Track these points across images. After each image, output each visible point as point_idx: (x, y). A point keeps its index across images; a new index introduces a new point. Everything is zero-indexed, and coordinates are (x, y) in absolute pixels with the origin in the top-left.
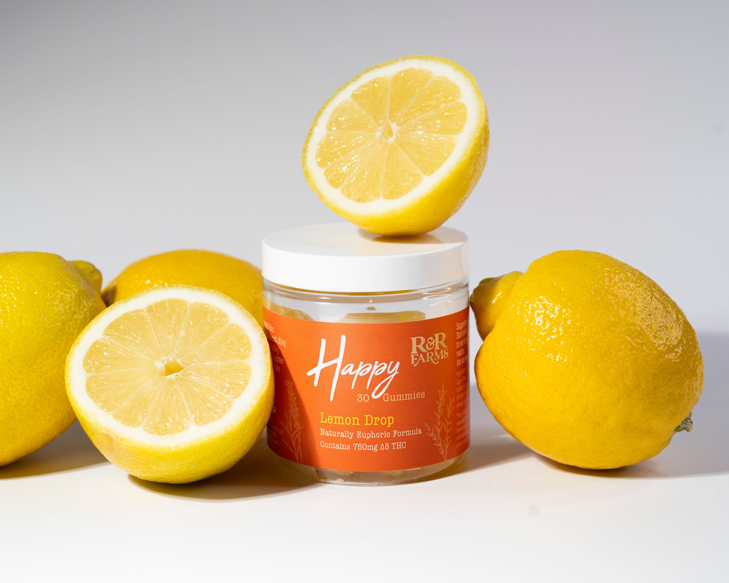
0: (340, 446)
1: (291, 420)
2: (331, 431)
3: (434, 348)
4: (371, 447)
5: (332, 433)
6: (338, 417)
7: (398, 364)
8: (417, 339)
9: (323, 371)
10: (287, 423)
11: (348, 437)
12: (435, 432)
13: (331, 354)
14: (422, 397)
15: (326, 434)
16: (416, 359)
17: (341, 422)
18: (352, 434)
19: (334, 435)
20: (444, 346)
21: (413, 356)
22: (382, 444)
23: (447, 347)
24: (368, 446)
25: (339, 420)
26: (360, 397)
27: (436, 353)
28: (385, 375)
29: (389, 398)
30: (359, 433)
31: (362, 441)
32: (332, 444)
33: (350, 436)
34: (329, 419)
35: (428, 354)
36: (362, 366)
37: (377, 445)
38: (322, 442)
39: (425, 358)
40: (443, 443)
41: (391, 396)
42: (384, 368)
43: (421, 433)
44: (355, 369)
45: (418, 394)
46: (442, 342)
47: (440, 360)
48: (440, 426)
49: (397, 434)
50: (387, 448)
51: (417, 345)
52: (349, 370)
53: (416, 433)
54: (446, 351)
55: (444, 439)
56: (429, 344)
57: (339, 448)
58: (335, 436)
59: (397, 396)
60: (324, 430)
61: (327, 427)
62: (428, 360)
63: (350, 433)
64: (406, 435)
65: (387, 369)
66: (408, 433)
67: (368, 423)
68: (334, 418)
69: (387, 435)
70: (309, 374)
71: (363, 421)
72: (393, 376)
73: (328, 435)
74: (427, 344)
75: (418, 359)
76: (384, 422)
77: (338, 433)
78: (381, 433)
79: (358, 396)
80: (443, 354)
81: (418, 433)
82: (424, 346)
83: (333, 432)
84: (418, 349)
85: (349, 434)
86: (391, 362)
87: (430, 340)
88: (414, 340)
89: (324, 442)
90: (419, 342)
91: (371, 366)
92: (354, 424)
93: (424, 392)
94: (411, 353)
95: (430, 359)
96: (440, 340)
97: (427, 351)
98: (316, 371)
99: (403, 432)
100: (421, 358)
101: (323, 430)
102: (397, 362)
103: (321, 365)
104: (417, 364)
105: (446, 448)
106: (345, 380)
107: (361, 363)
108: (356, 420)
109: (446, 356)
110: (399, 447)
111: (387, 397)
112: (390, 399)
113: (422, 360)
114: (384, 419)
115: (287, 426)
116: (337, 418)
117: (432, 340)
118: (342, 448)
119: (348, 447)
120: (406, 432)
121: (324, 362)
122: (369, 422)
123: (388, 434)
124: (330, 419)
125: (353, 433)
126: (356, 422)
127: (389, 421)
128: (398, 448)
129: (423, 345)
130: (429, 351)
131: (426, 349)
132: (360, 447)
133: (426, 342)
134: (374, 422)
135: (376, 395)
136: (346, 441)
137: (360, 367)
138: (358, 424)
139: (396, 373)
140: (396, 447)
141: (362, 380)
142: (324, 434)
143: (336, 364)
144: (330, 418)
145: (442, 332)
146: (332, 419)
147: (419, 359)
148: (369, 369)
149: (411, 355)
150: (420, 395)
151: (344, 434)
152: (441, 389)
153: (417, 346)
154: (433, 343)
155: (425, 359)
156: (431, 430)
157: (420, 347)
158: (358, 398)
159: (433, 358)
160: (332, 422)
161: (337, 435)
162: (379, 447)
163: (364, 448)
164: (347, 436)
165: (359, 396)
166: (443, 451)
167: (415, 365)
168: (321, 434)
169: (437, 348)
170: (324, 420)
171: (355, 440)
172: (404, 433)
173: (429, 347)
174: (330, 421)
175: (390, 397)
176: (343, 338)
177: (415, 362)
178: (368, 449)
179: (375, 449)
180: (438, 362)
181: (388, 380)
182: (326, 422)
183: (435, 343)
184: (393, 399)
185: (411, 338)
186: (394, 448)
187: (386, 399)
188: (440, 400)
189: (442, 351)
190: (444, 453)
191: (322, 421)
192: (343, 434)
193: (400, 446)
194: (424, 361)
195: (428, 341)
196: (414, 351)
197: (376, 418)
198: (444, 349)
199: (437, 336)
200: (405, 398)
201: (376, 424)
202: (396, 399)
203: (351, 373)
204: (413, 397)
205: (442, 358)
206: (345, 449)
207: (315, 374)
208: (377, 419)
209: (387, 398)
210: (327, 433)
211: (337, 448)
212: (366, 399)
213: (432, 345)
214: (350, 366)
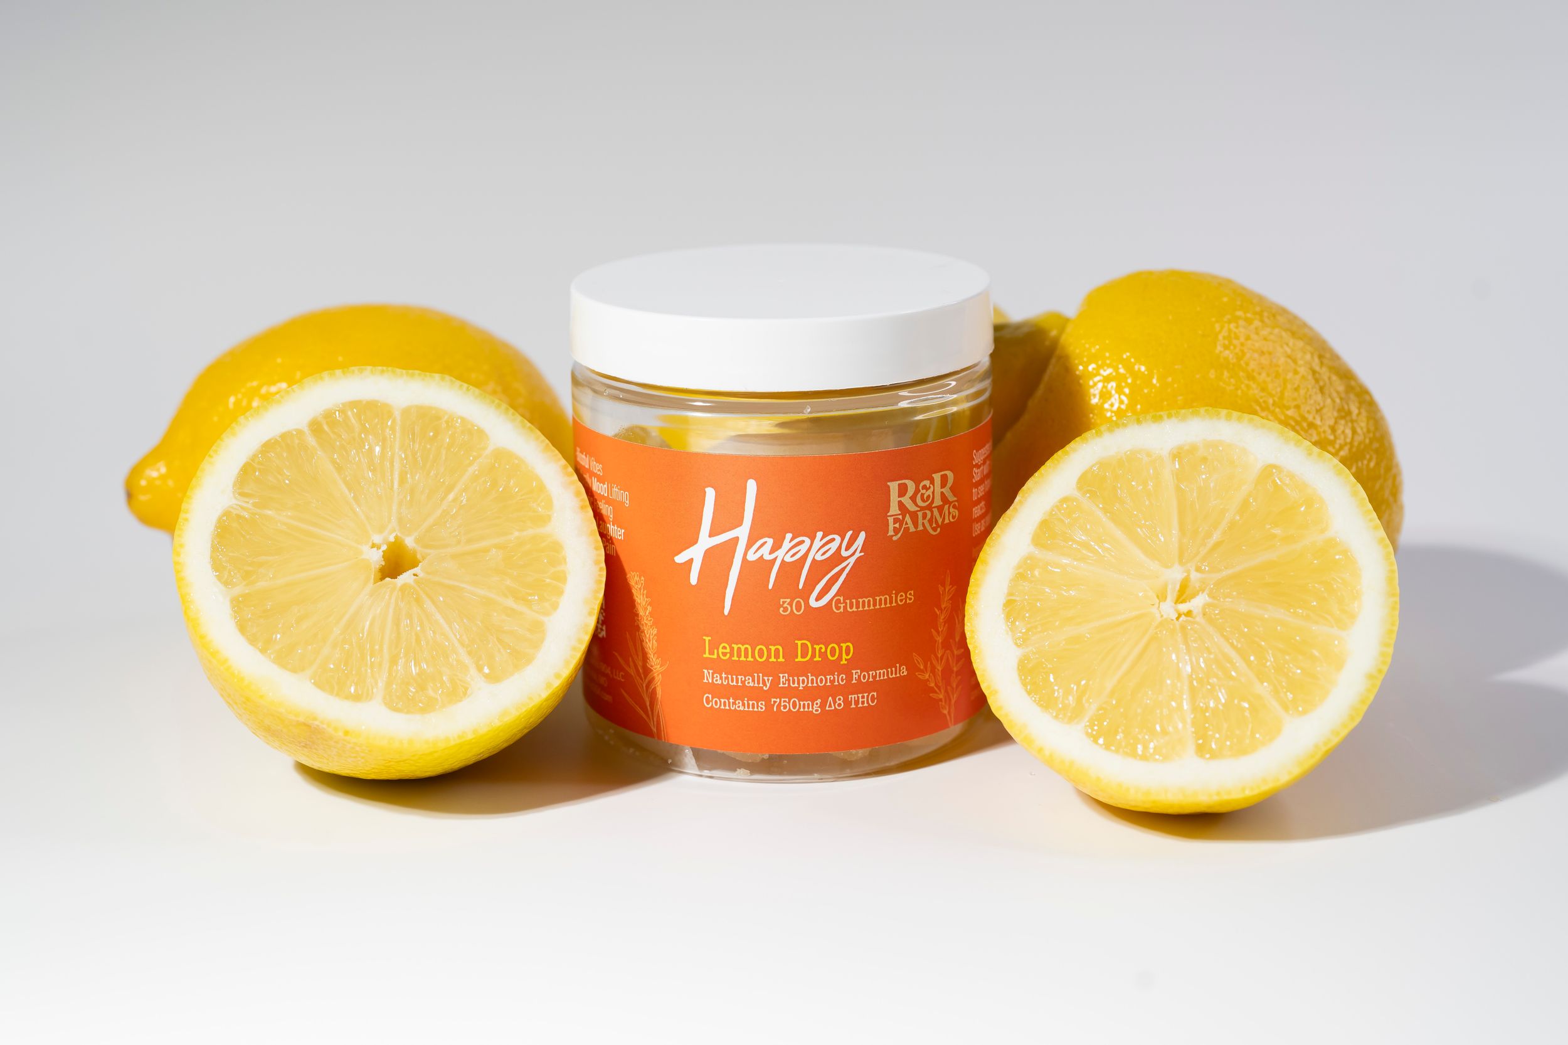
0: (743, 705)
1: (640, 654)
2: (725, 674)
3: (933, 502)
4: (808, 704)
5: (727, 678)
6: (740, 646)
7: (862, 536)
8: (899, 485)
9: (709, 553)
10: (633, 659)
11: (761, 685)
12: (933, 671)
13: (727, 518)
14: (908, 601)
15: (715, 679)
16: (897, 525)
17: (746, 656)
18: (768, 680)
19: (732, 681)
20: (951, 498)
21: (891, 520)
22: (830, 698)
23: (955, 499)
24: (802, 703)
25: (743, 652)
26: (785, 605)
27: (936, 511)
28: (837, 558)
29: (844, 605)
30: (783, 678)
31: (789, 693)
32: (728, 699)
33: (764, 684)
34: (721, 650)
35: (920, 514)
36: (790, 542)
37: (819, 701)
38: (708, 697)
39: (915, 523)
40: (946, 691)
41: (848, 601)
42: (834, 546)
43: (905, 674)
44: (776, 548)
45: (902, 596)
46: (946, 491)
47: (944, 526)
48: (943, 656)
49: (859, 676)
50: (839, 705)
51: (899, 497)
52: (764, 550)
53: (896, 674)
54: (954, 507)
55: (948, 683)
56: (923, 495)
57: (742, 708)
58: (735, 683)
59: (861, 600)
60: (711, 671)
61: (718, 666)
62: (920, 528)
63: (766, 678)
64: (878, 679)
65: (840, 547)
66: (881, 674)
67: (802, 657)
68: (732, 649)
69: (840, 680)
70: (680, 559)
71: (790, 653)
72: (852, 560)
73: (719, 682)
74: (919, 496)
75: (901, 525)
76: (833, 655)
77: (740, 677)
78: (828, 677)
79: (781, 603)
80: (949, 513)
81: (900, 673)
82: (913, 499)
83: (730, 676)
84: (901, 505)
85: (763, 680)
86: (850, 533)
87: (924, 487)
88: (894, 486)
89: (710, 696)
90: (903, 490)
91: (808, 541)
92: (773, 659)
93: (912, 592)
94: (889, 514)
95: (923, 524)
96: (943, 485)
97: (919, 509)
98: (695, 554)
99: (871, 673)
100: (907, 524)
101: (709, 673)
102: (861, 531)
103: (705, 541)
104: (899, 535)
105: (953, 701)
106: (755, 571)
107: (789, 536)
108: (777, 651)
109: (954, 517)
110: (863, 703)
111: (841, 604)
112: (845, 607)
113: (908, 528)
114: (833, 649)
115: (631, 664)
116: (739, 649)
117: (928, 486)
118: (748, 707)
119: (761, 706)
120: (878, 672)
121: (710, 536)
122: (804, 655)
123: (842, 677)
124: (724, 651)
125: (770, 678)
126: (777, 656)
127: (844, 652)
128: (860, 705)
129: (910, 498)
130: (922, 508)
131: (917, 505)
132: (786, 705)
133: (917, 491)
134: (813, 655)
135: (817, 599)
136: (756, 694)
137: (787, 545)
138: (781, 659)
139: (858, 555)
140: (857, 703)
141: (790, 570)
142: (710, 681)
143: (736, 539)
144: (724, 648)
145: (946, 470)
146: (728, 650)
147: (904, 526)
148: (803, 548)
149: (889, 518)
150: (904, 597)
151: (753, 681)
152: (944, 585)
153: (900, 499)
154: (930, 492)
155: (916, 525)
156: (926, 667)
157: (906, 500)
158: (782, 606)
159: (930, 521)
160: (728, 655)
161: (737, 682)
162: (823, 706)
163: (794, 707)
164: (759, 683)
165: (784, 602)
166: (947, 708)
167: (895, 538)
168: (705, 681)
169: (938, 502)
170: (711, 653)
171: (776, 692)
172: (874, 674)
173: (923, 501)
174: (724, 654)
175: (846, 603)
176: (752, 486)
177: (896, 531)
178: (802, 710)
179: (815, 708)
180: (939, 529)
181: (843, 569)
182: (715, 656)
183: (933, 493)
184: (851, 607)
185: (888, 483)
186: (853, 706)
187: (838, 608)
188: (943, 606)
189: (946, 507)
190: (949, 712)
191: (707, 655)
192: (750, 681)
193: (865, 700)
194: (912, 529)
195: (920, 488)
196: (894, 509)
197: (817, 647)
198: (950, 503)
199: (937, 477)
200: (875, 605)
201: (817, 659)
202: (858, 607)
203: (768, 557)
204: (891, 602)
205: (947, 521)
206: (756, 709)
207: (692, 559)
208: (821, 648)
209: (839, 605)
210: (718, 678)
211: (739, 709)
212: (798, 609)
213: (929, 497)
214: (766, 542)
